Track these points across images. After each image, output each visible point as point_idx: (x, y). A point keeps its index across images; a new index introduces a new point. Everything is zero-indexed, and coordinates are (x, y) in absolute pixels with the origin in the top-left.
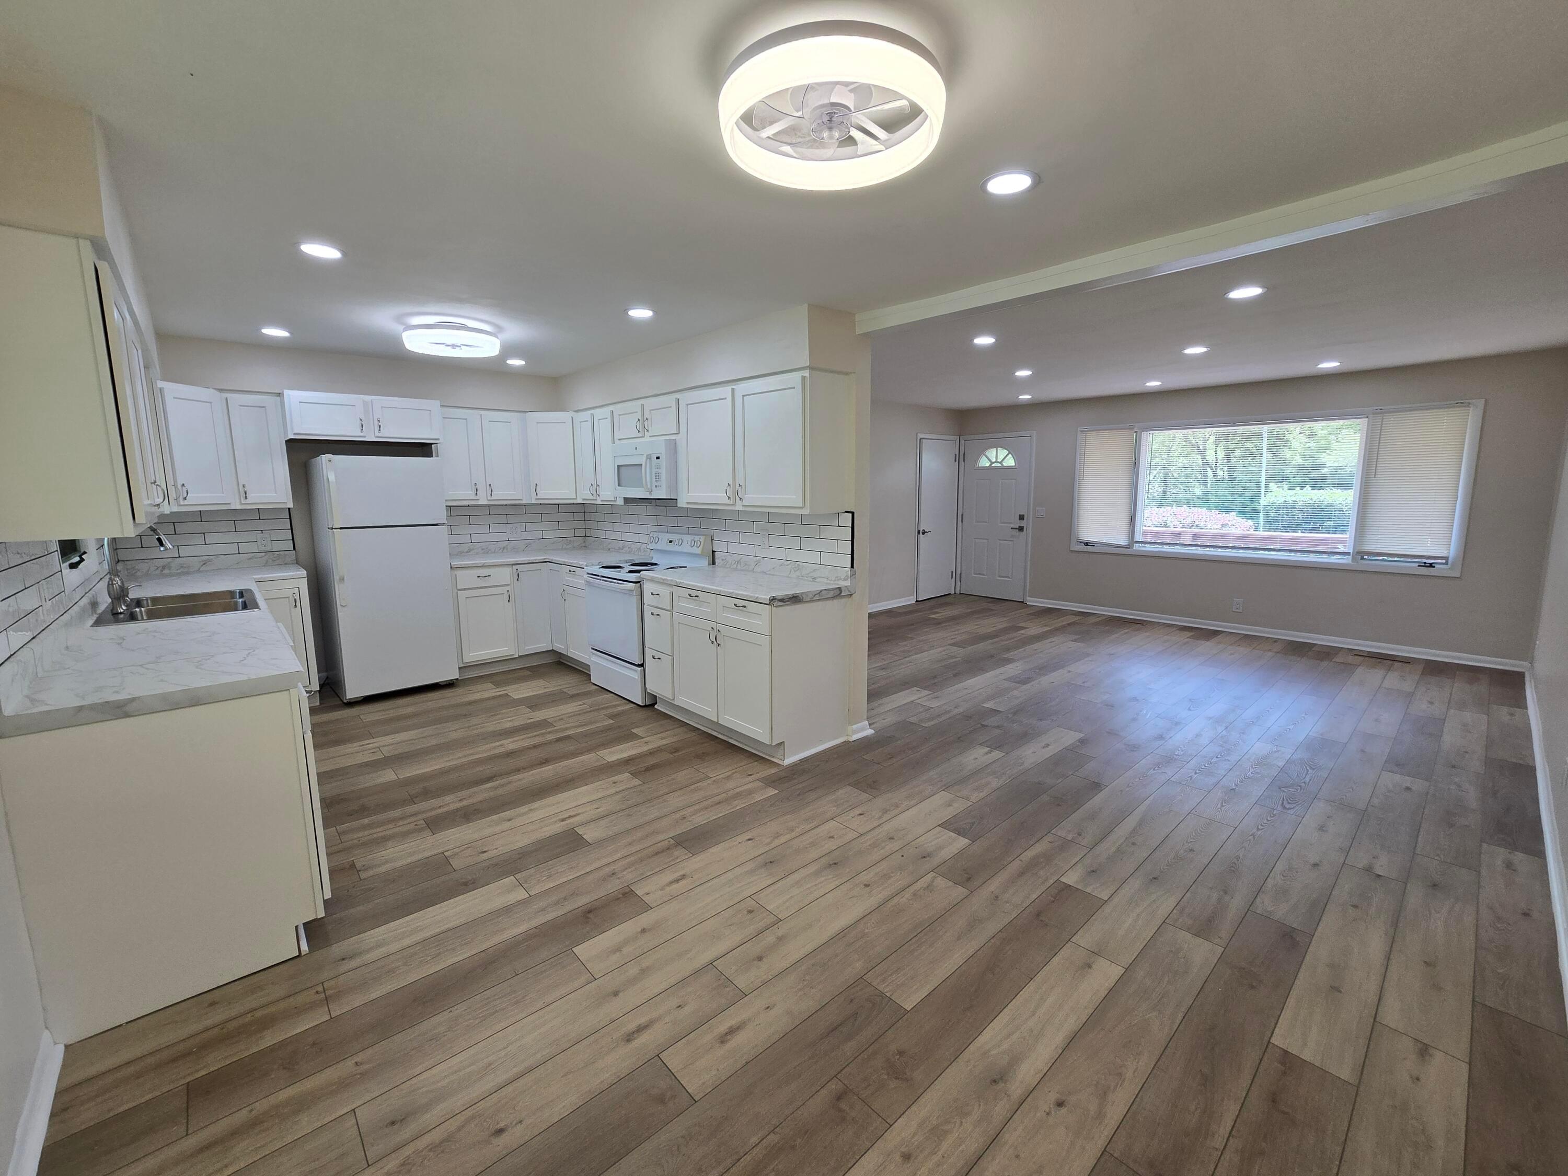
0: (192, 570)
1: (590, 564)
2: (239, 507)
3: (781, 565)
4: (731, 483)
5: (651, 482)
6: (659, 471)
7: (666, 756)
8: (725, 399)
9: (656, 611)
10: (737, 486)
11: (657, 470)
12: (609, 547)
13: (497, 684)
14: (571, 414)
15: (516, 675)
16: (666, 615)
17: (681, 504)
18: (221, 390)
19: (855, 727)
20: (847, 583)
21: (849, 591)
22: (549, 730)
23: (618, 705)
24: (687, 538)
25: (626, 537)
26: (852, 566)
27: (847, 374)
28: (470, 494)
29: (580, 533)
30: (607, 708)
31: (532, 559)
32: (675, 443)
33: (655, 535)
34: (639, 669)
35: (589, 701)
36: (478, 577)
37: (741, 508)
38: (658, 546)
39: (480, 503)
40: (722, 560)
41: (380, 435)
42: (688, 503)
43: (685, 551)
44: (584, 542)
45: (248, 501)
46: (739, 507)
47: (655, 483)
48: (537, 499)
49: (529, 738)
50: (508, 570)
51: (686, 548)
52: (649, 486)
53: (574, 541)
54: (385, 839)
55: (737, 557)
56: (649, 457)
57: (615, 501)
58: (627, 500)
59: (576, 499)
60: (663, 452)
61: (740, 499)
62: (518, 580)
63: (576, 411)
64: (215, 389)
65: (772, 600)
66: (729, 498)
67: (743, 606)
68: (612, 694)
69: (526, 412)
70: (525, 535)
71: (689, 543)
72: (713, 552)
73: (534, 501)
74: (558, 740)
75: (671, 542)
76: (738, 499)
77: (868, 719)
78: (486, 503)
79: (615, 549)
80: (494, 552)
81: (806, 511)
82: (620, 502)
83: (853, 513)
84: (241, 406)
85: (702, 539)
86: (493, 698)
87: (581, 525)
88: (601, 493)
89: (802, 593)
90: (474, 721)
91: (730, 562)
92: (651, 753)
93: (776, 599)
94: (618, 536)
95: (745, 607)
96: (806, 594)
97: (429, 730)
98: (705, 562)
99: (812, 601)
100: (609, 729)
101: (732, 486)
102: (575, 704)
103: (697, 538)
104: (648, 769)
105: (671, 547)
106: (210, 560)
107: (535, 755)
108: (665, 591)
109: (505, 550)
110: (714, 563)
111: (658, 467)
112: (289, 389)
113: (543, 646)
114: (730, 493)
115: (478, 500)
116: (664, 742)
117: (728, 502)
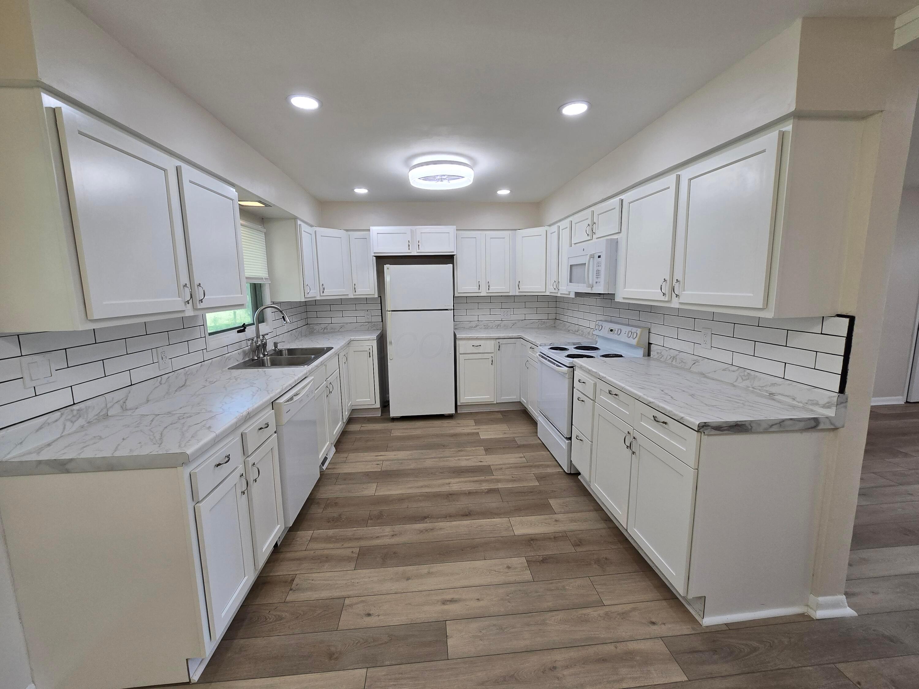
0: (336, 330)
1: (544, 345)
2: (353, 297)
3: (724, 370)
4: (668, 278)
5: (593, 280)
6: (599, 268)
7: (567, 548)
8: (669, 188)
9: (583, 397)
10: (675, 281)
11: (598, 268)
12: (569, 329)
13: (477, 422)
14: (546, 228)
15: (493, 416)
16: (589, 402)
17: (618, 299)
18: (347, 230)
19: (821, 599)
20: (831, 413)
21: (832, 424)
22: (487, 478)
23: (548, 466)
24: (626, 329)
25: (581, 322)
26: (842, 389)
27: (863, 117)
28: (474, 289)
29: (552, 316)
30: (538, 466)
31: (511, 335)
32: (617, 242)
33: (600, 323)
34: (567, 441)
35: (529, 454)
36: (473, 346)
37: (677, 306)
38: (601, 333)
39: (482, 295)
40: (658, 353)
41: (419, 251)
42: (624, 298)
43: (623, 340)
44: (554, 323)
45: (356, 293)
46: (675, 304)
47: (595, 280)
48: (519, 292)
49: (470, 482)
50: (493, 342)
51: (623, 338)
52: (591, 282)
53: (547, 322)
54: (327, 559)
55: (674, 353)
56: (592, 256)
57: (569, 294)
58: (578, 294)
59: (545, 292)
60: (604, 253)
61: (677, 296)
62: (499, 350)
63: (550, 226)
64: (344, 230)
65: (703, 426)
66: (664, 294)
67: (663, 422)
68: (548, 452)
69: (516, 230)
70: (513, 317)
71: (627, 333)
72: (650, 344)
73: (517, 294)
74: (490, 491)
75: (611, 330)
76: (674, 295)
77: (846, 594)
78: (485, 294)
79: (572, 330)
80: (492, 328)
81: (769, 314)
82: (572, 295)
83: (852, 319)
84: (355, 239)
85: (639, 331)
86: (468, 434)
87: (553, 310)
88: (560, 288)
89: (751, 421)
90: (447, 452)
91: (665, 357)
92: (555, 538)
93: (708, 426)
94: (575, 321)
95: (665, 423)
96: (758, 423)
97: (416, 453)
98: (640, 353)
99: (766, 431)
100: (531, 491)
101: (668, 282)
102: (517, 455)
103: (634, 330)
104: (545, 560)
105: (611, 335)
106: (343, 326)
107: (463, 503)
108: (590, 381)
109: (499, 327)
110: (649, 355)
111: (599, 265)
112: (372, 226)
113: (513, 398)
114: (666, 289)
115: (480, 292)
116: (573, 526)
117: (663, 298)
